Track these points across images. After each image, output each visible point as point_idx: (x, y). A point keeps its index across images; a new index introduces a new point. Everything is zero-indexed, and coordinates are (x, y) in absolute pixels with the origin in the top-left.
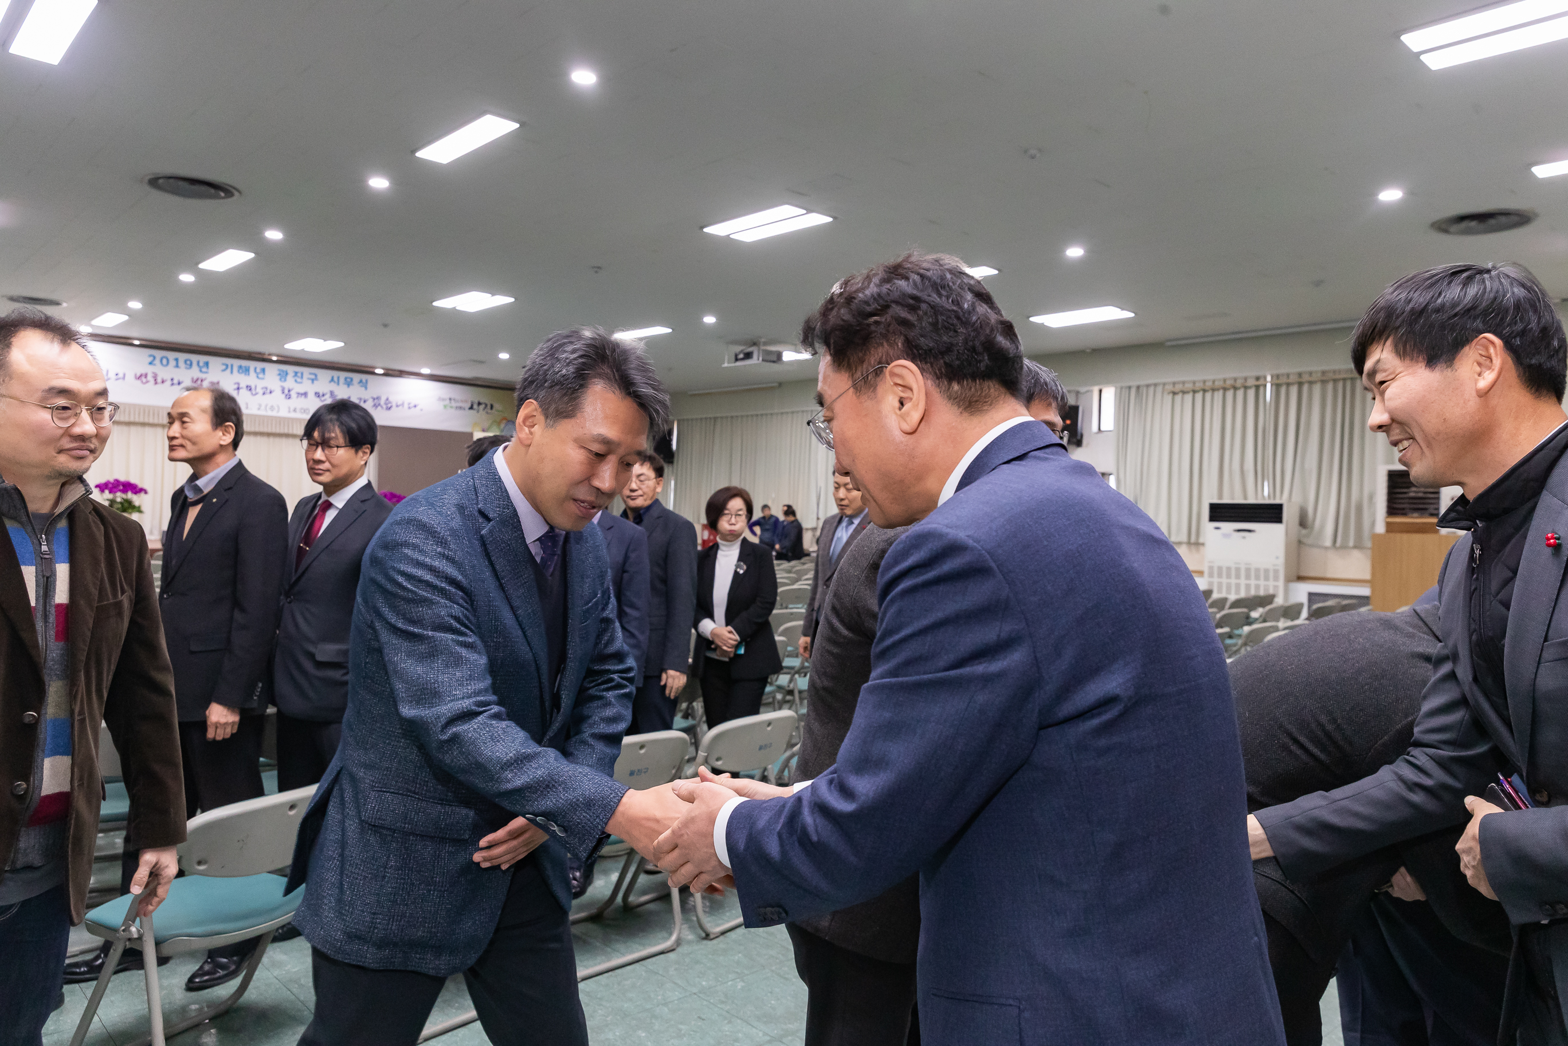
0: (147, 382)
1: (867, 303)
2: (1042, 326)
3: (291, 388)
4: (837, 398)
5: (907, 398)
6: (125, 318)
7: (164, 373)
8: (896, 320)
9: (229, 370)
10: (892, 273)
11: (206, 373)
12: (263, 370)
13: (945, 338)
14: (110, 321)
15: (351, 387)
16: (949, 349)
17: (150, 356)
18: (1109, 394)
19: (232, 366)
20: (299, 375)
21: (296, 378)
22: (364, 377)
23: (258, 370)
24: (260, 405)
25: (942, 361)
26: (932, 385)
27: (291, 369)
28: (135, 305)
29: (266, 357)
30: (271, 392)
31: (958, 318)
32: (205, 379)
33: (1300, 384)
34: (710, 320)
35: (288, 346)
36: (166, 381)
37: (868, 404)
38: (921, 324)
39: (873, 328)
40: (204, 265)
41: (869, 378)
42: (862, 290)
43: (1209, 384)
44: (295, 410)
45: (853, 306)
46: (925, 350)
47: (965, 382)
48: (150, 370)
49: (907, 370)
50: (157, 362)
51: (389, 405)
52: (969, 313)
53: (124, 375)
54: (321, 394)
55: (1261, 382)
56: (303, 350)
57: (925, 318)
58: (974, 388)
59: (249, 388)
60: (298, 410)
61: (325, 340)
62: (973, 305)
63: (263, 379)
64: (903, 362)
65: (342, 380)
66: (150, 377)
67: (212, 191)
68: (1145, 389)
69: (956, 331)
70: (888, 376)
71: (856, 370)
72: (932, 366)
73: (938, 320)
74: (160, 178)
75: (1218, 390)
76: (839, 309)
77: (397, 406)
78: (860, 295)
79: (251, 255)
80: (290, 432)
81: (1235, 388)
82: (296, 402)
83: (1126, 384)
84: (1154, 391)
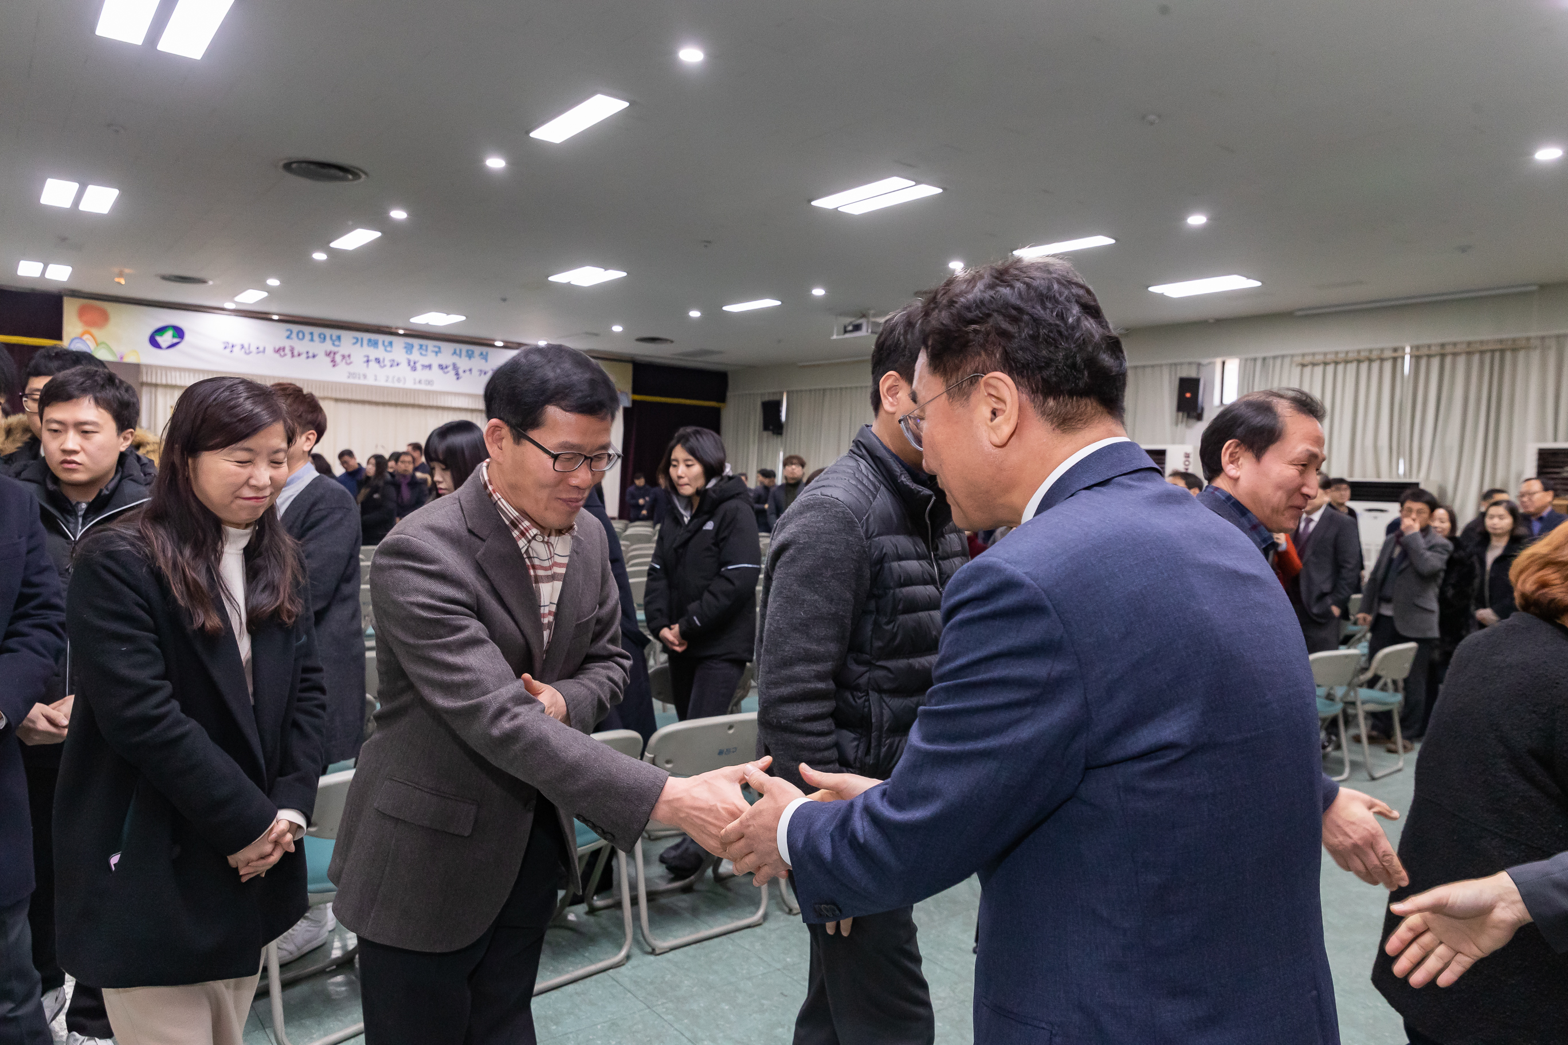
0: (285, 355)
1: (968, 309)
2: (1162, 296)
3: (416, 360)
4: (930, 401)
5: (1000, 409)
6: (265, 294)
7: (301, 346)
8: (996, 329)
9: (359, 343)
11: (338, 346)
12: (391, 343)
13: (1045, 353)
14: (251, 297)
15: (472, 359)
16: (1048, 364)
17: (288, 330)
18: (1233, 366)
19: (362, 339)
20: (424, 347)
21: (421, 351)
22: (484, 349)
23: (386, 343)
24: (388, 377)
25: (1039, 376)
26: (1027, 399)
27: (416, 342)
28: (273, 282)
29: (393, 330)
30: (398, 365)
31: (1062, 332)
32: (338, 352)
33: (1443, 356)
34: (818, 292)
35: (414, 320)
36: (302, 354)
37: (960, 411)
38: (1021, 335)
39: (972, 336)
40: (335, 244)
41: (964, 386)
42: (963, 294)
43: (1342, 356)
44: (420, 382)
46: (1023, 364)
47: (1061, 399)
48: (287, 343)
49: (1003, 383)
50: (294, 335)
52: (1074, 327)
53: (264, 349)
54: (444, 366)
55: (1399, 354)
56: (427, 324)
57: (1026, 329)
58: (1070, 405)
59: (378, 360)
60: (423, 382)
61: (447, 314)
62: (1078, 318)
63: (390, 351)
64: (998, 374)
65: (464, 353)
66: (287, 351)
67: (341, 174)
68: (1271, 362)
69: (1057, 346)
70: (982, 386)
71: (951, 376)
72: (1028, 381)
73: (1039, 333)
74: (295, 162)
75: (1351, 362)
76: (940, 311)
78: (962, 300)
79: (378, 234)
80: (417, 402)
81: (1370, 360)
82: (421, 374)
83: (1253, 355)
84: (1282, 364)
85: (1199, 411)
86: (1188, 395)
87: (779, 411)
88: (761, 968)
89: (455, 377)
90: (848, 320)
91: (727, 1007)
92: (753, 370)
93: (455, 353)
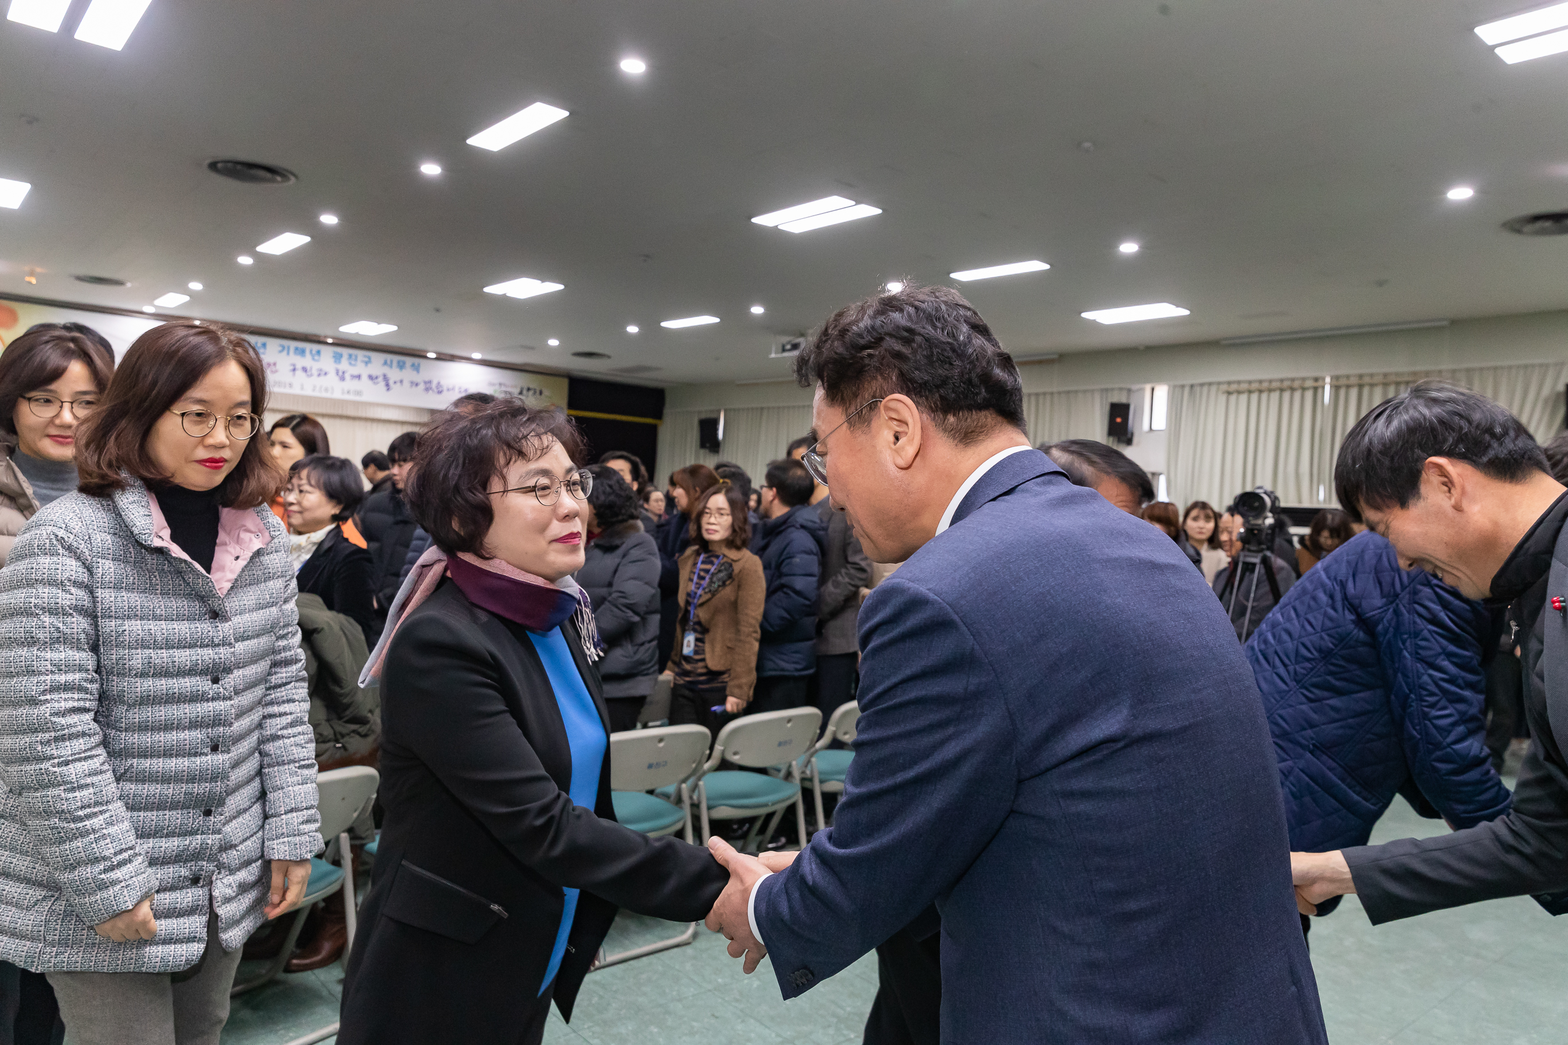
1: (860, 336)
2: (1094, 322)
3: (345, 370)
4: (831, 433)
5: (903, 432)
6: (186, 298)
8: (890, 353)
9: (285, 352)
10: (887, 305)
12: (319, 352)
13: (940, 371)
14: (172, 301)
15: (404, 370)
16: (944, 382)
18: (1162, 392)
19: (288, 348)
20: (353, 357)
21: (351, 360)
22: (416, 360)
23: (314, 352)
24: (315, 387)
25: (937, 395)
26: (927, 419)
27: (345, 352)
28: (196, 286)
29: (322, 339)
30: (326, 374)
31: (954, 350)
33: (1361, 387)
34: (757, 310)
35: (343, 329)
37: (862, 438)
38: (916, 356)
39: (867, 361)
40: (262, 248)
41: (863, 413)
42: (856, 322)
43: (1264, 384)
44: (348, 392)
45: (847, 338)
46: (920, 384)
47: (961, 414)
49: (902, 404)
51: (440, 389)
52: (965, 345)
54: (374, 376)
56: (357, 333)
57: (919, 351)
58: (970, 419)
59: (305, 369)
60: (351, 392)
61: (379, 324)
62: (969, 337)
63: (318, 361)
64: (901, 396)
65: (395, 364)
67: (268, 175)
68: (1199, 389)
69: (951, 364)
70: (883, 411)
71: (850, 405)
72: (928, 400)
73: (932, 352)
74: (219, 162)
75: (1274, 390)
76: (833, 342)
77: (448, 390)
78: (855, 326)
79: (308, 239)
80: (345, 413)
81: (1293, 389)
82: (350, 384)
83: (1180, 383)
84: (1209, 391)
85: (1129, 436)
86: (1119, 420)
87: (716, 430)
88: (692, 989)
89: (385, 388)
90: (785, 339)
91: (656, 1030)
92: (693, 388)
93: (385, 363)
